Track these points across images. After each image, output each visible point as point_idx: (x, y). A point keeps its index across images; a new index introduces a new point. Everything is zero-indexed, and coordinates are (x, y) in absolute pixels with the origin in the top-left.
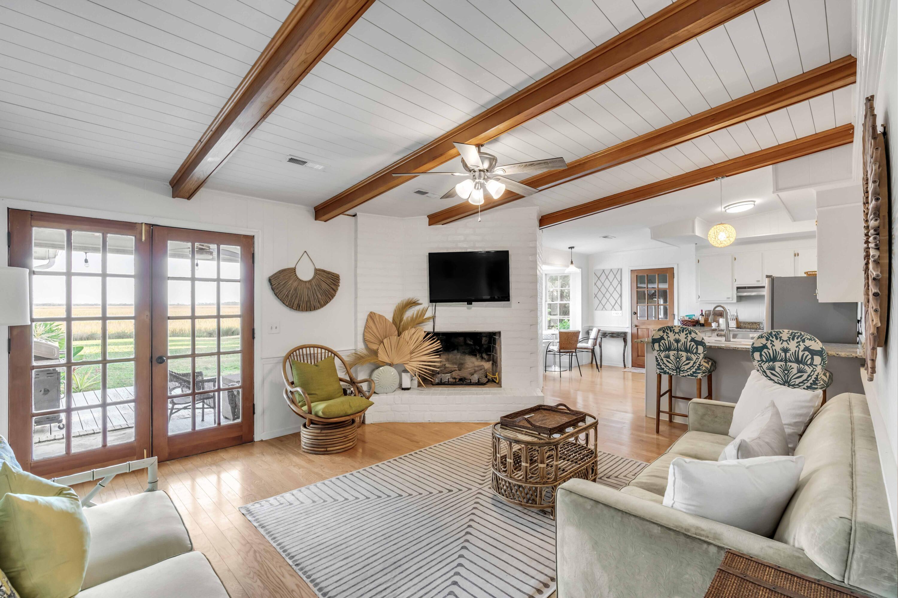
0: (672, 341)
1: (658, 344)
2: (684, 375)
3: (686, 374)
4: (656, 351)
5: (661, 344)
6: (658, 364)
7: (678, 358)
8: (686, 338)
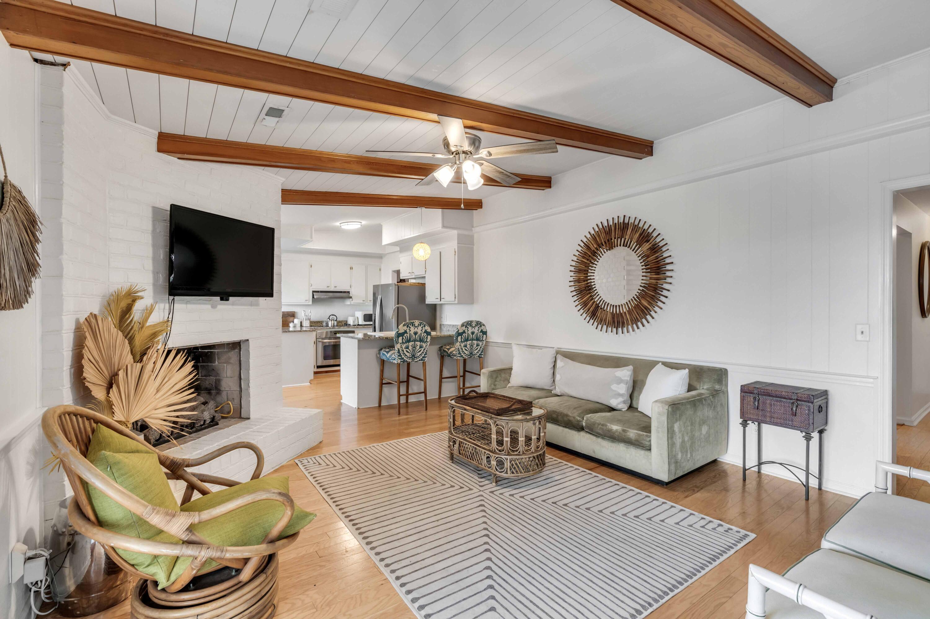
0: (412, 334)
1: (401, 337)
2: (417, 360)
3: (418, 360)
4: (399, 344)
5: (404, 337)
6: (400, 355)
7: (414, 347)
8: (421, 330)
